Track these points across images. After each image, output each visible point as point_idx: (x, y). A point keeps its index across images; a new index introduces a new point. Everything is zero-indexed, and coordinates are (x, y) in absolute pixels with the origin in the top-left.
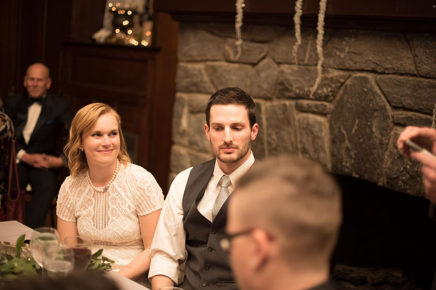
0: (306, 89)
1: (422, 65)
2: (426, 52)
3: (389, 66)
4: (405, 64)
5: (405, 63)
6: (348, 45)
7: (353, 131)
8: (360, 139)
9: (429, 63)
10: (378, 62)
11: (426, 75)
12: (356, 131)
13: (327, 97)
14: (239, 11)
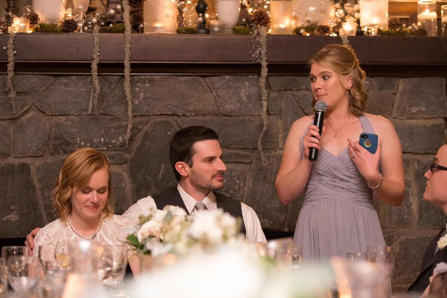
0: (95, 141)
1: (225, 105)
2: (229, 93)
3: (191, 108)
4: (208, 106)
5: (209, 104)
6: (142, 91)
7: (160, 177)
8: (168, 183)
9: (232, 102)
10: (179, 106)
11: (230, 113)
12: (162, 175)
13: (122, 145)
14: (11, 59)
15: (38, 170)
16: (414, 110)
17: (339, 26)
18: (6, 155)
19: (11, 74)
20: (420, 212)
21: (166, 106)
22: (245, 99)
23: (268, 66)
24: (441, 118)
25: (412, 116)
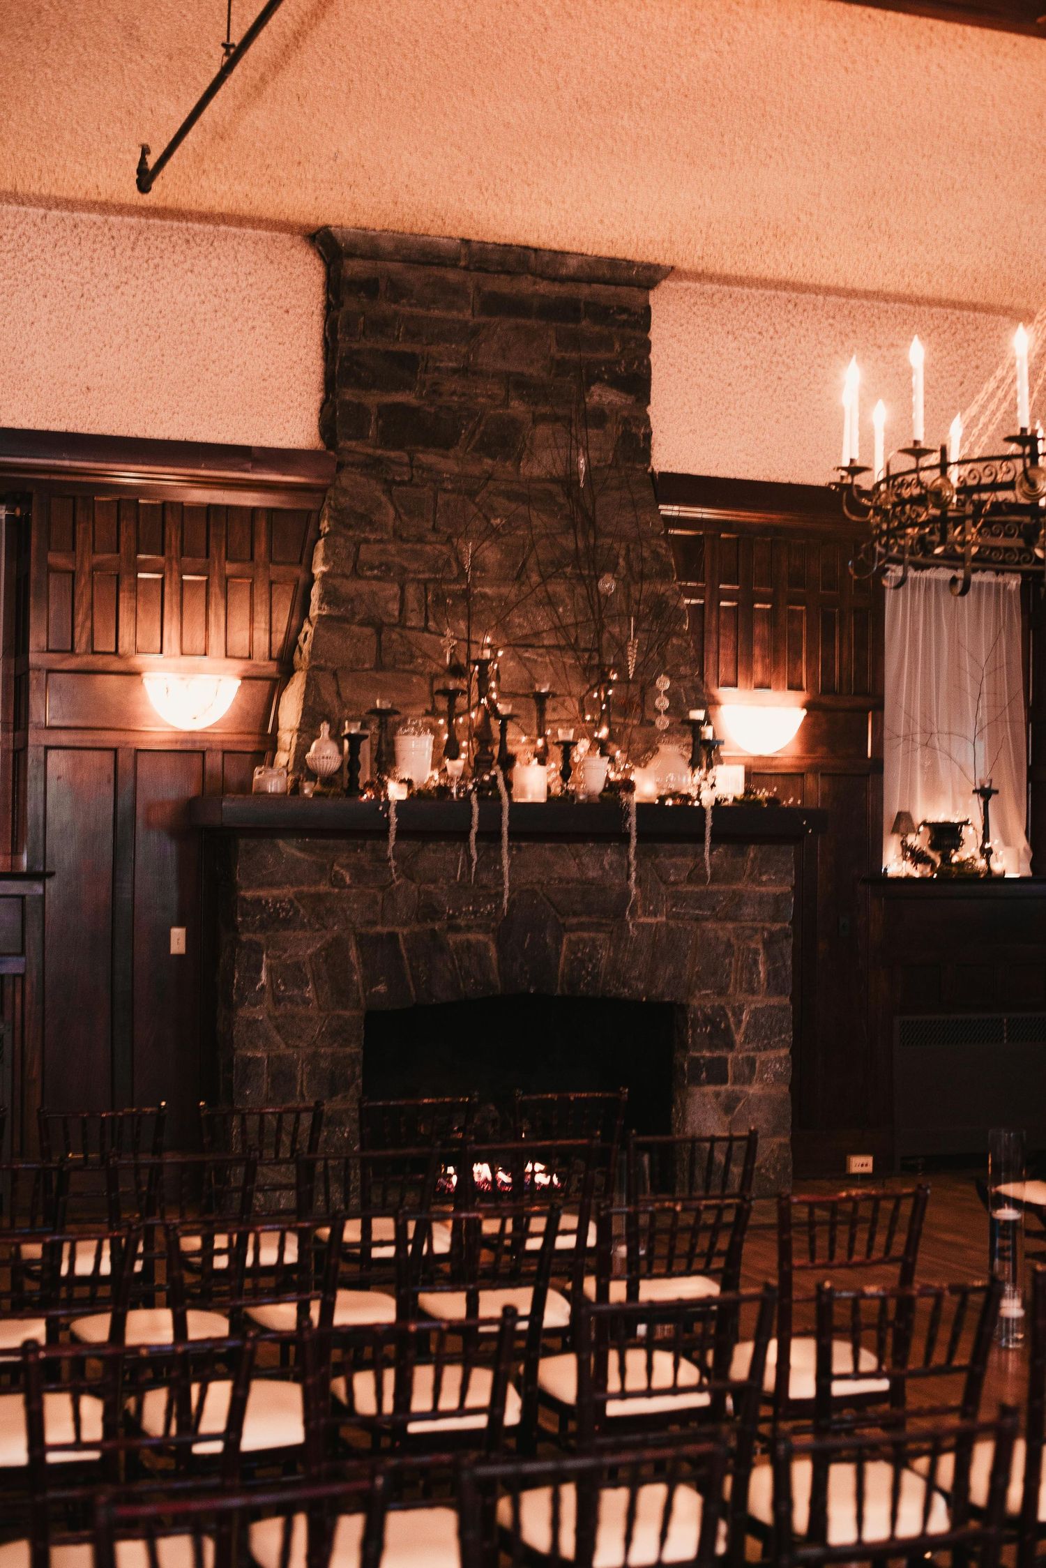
0: (464, 909)
1: (588, 872)
3: (555, 876)
4: (571, 873)
8: (533, 953)
9: (594, 870)
10: (544, 874)
11: (592, 881)
13: (489, 913)
14: (393, 827)
15: (405, 940)
16: (764, 878)
17: (699, 794)
18: (375, 923)
19: (392, 843)
20: (768, 981)
21: (533, 873)
22: (607, 867)
23: (637, 836)
24: (787, 885)
25: (761, 883)
